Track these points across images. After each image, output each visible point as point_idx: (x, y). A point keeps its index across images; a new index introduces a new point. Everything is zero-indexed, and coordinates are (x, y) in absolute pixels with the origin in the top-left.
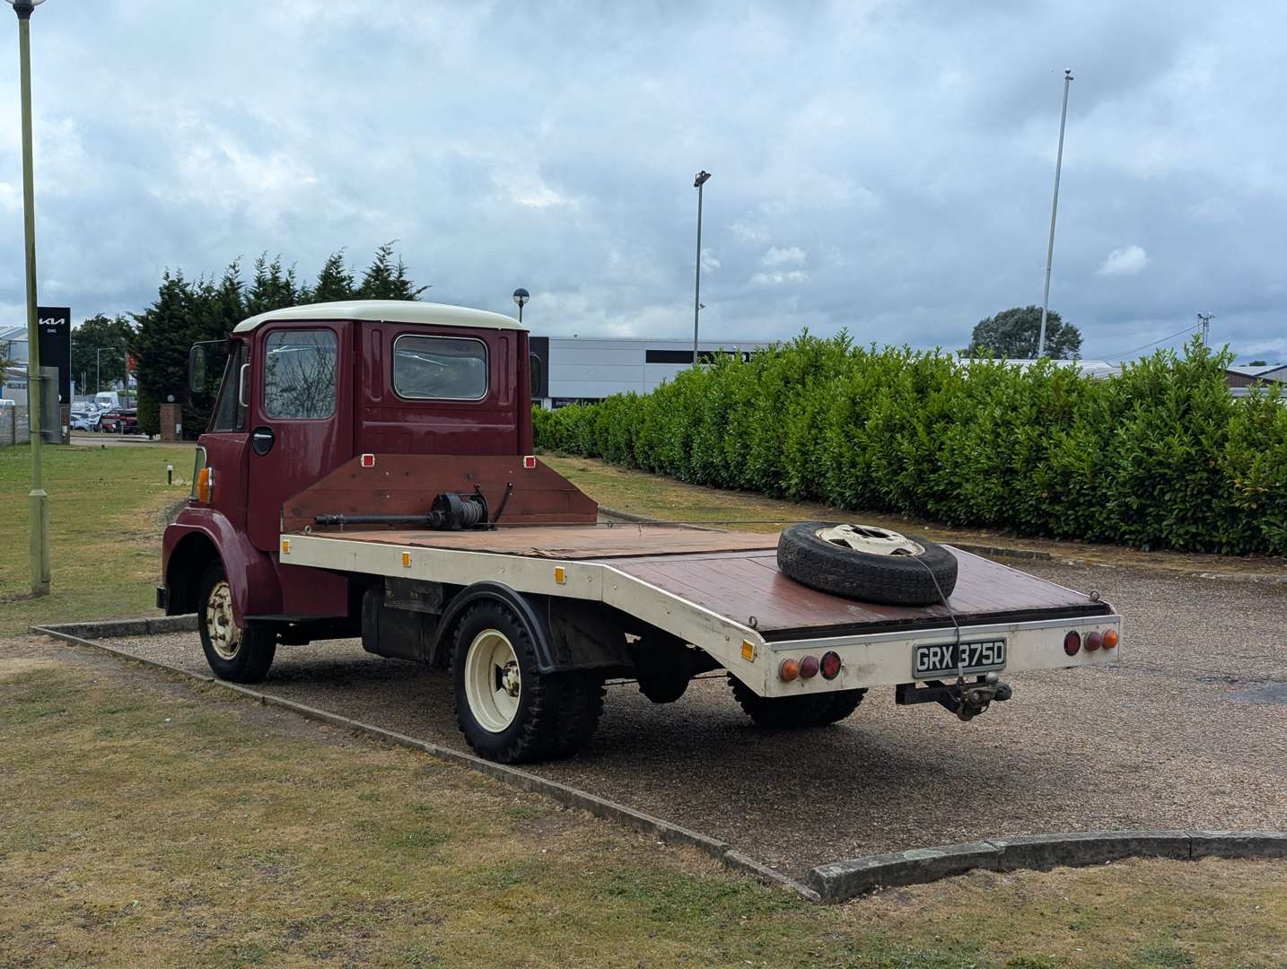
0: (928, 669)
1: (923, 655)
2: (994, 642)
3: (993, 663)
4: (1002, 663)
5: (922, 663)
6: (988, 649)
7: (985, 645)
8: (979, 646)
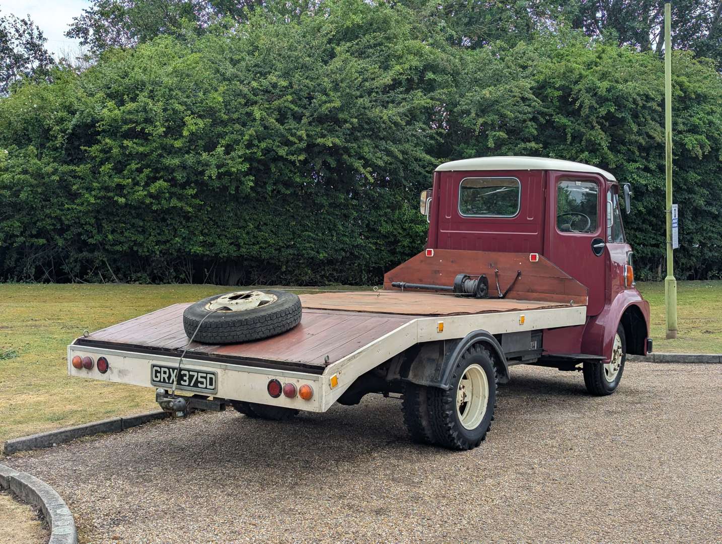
0: (160, 381)
1: (157, 372)
2: (207, 373)
3: (206, 388)
4: (213, 389)
5: (156, 377)
6: (201, 377)
7: (200, 374)
8: (195, 374)
